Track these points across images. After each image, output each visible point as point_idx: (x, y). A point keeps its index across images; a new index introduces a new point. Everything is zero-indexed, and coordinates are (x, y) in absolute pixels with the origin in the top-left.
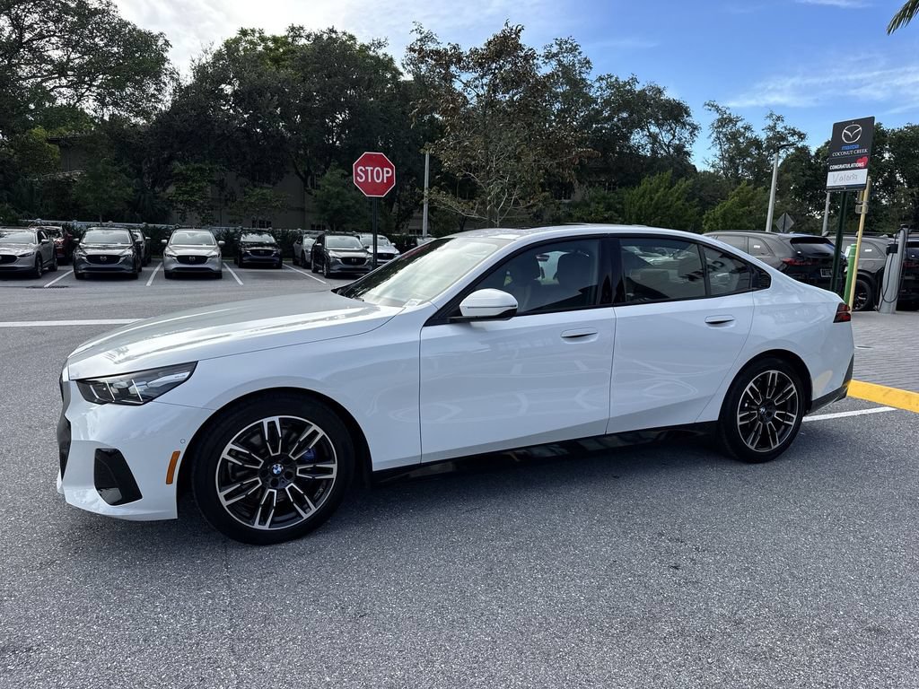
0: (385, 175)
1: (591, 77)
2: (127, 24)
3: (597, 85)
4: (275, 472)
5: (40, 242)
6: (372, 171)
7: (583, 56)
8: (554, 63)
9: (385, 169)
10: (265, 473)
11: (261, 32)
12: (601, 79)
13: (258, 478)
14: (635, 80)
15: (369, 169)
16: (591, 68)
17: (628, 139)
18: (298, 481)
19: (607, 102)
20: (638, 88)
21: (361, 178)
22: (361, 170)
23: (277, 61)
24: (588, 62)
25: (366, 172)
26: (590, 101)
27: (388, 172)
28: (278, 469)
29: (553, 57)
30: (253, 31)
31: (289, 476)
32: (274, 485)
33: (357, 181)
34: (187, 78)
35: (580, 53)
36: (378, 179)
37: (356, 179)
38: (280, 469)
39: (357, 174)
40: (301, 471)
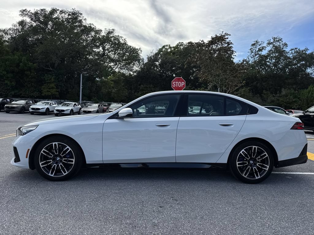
0: (182, 84)
1: (287, 49)
2: (131, 47)
3: (291, 52)
4: (57, 159)
5: (99, 107)
6: (178, 83)
7: (284, 42)
8: (271, 46)
9: (182, 82)
10: (54, 159)
11: (169, 45)
12: (292, 49)
13: (51, 160)
14: (307, 49)
15: (177, 82)
16: (287, 46)
17: (305, 71)
18: (63, 163)
19: (294, 58)
20: (308, 52)
21: (174, 85)
22: (174, 83)
23: (174, 54)
24: (286, 44)
25: (176, 84)
26: (287, 58)
27: (183, 83)
28: (58, 159)
29: (271, 44)
30: (167, 45)
31: (61, 161)
32: (56, 163)
34: (146, 61)
35: (282, 41)
37: (172, 86)
38: (59, 159)
39: (173, 84)
40: (64, 160)
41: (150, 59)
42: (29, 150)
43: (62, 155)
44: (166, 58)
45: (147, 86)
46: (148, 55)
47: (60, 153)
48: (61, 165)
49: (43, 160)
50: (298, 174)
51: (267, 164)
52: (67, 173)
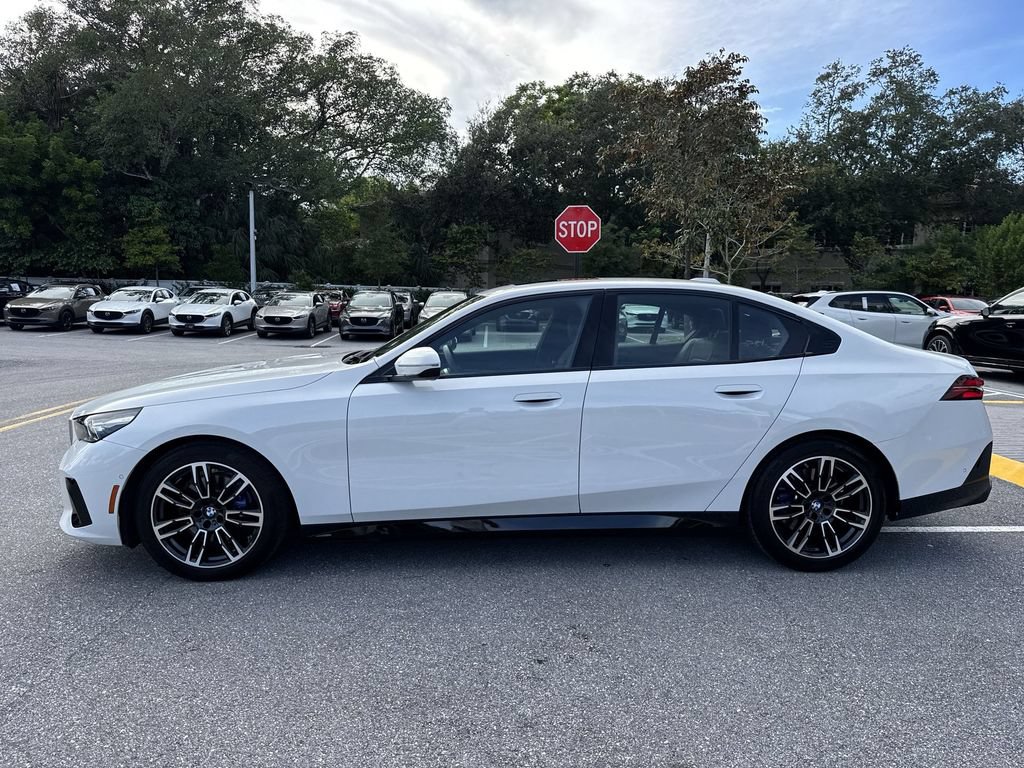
0: (590, 229)
1: (937, 92)
3: (947, 100)
4: (208, 514)
6: (575, 226)
7: (925, 67)
8: (884, 80)
9: (590, 223)
10: (198, 514)
12: (952, 92)
13: (190, 518)
14: (1002, 91)
15: (572, 223)
16: (937, 81)
17: (992, 165)
18: (228, 526)
19: (959, 123)
20: (1005, 101)
21: (563, 233)
22: (563, 225)
24: (933, 74)
25: (568, 227)
26: (934, 121)
27: (593, 225)
28: (211, 512)
29: (882, 73)
30: (534, 85)
31: (220, 520)
32: (206, 526)
33: (559, 237)
35: (920, 65)
36: (582, 233)
37: (558, 235)
38: (212, 512)
39: (559, 230)
40: (230, 516)
41: (478, 133)
42: (116, 488)
43: (223, 499)
44: (533, 130)
45: (472, 228)
46: (472, 118)
47: (214, 494)
48: (220, 532)
49: (162, 516)
50: (960, 533)
51: (865, 511)
52: (241, 555)
